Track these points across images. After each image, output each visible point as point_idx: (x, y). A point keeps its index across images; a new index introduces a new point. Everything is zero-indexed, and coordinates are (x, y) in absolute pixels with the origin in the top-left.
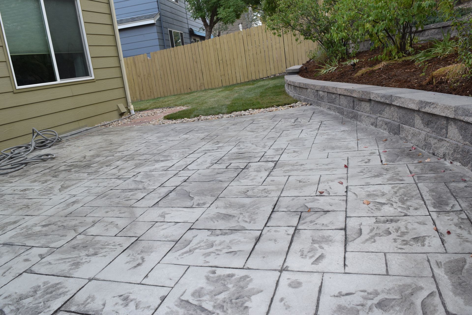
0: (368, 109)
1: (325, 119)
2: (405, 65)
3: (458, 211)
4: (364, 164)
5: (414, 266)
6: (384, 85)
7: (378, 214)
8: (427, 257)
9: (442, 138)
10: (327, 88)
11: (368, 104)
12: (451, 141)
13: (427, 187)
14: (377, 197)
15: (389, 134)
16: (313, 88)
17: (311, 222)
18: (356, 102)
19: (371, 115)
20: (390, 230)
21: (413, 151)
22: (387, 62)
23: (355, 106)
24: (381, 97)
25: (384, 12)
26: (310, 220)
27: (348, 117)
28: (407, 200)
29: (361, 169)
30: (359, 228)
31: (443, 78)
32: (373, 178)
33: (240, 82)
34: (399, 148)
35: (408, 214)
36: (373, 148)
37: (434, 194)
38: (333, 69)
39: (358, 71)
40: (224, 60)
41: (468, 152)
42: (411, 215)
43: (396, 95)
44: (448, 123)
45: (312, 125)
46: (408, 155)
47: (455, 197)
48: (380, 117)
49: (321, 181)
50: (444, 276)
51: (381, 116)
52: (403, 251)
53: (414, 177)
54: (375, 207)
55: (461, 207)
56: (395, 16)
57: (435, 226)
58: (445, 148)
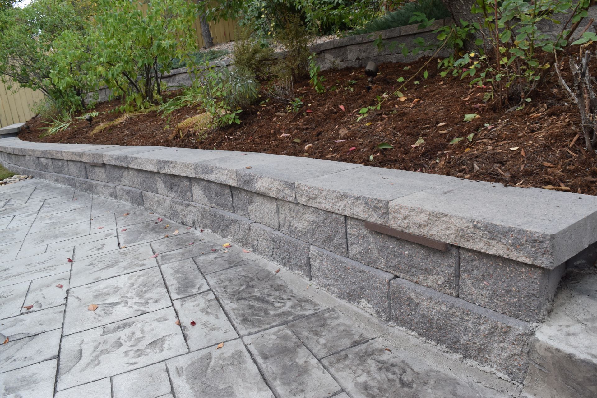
0: (104, 177)
1: (51, 196)
2: (153, 117)
3: (205, 291)
4: (96, 252)
5: (148, 384)
6: (125, 143)
7: (107, 320)
8: (166, 365)
9: (188, 203)
10: (50, 153)
11: (102, 170)
12: (197, 205)
13: (171, 268)
14: (108, 297)
15: (132, 206)
16: (32, 154)
17: (8, 359)
18: (89, 169)
19: (108, 184)
20: (121, 340)
21: (160, 223)
22: (131, 114)
23: (88, 173)
24: (116, 159)
25: (118, 53)
26: (5, 357)
27: (82, 191)
28: (146, 291)
29: (90, 260)
30: (79, 349)
31: (191, 130)
32: (105, 270)
34: (143, 223)
35: (147, 310)
36: (110, 228)
37: (180, 275)
38: (64, 126)
39: (95, 127)
41: (215, 216)
42: (149, 311)
43: (132, 156)
44: (191, 184)
45: (30, 208)
46: (153, 230)
47: (202, 274)
48: (119, 185)
49: (31, 289)
50: (185, 387)
51: (120, 183)
52: (136, 366)
53: (158, 258)
54: (104, 312)
55: (209, 285)
56: (132, 57)
57: (178, 319)
58: (193, 214)
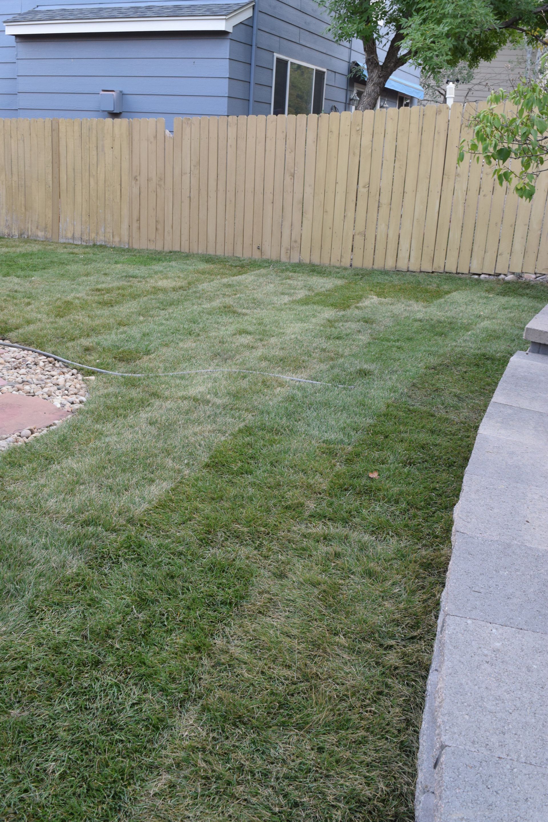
33: (405, 268)
40: (374, 189)
